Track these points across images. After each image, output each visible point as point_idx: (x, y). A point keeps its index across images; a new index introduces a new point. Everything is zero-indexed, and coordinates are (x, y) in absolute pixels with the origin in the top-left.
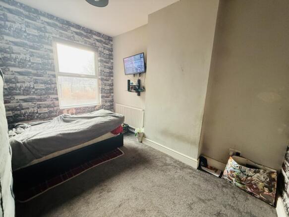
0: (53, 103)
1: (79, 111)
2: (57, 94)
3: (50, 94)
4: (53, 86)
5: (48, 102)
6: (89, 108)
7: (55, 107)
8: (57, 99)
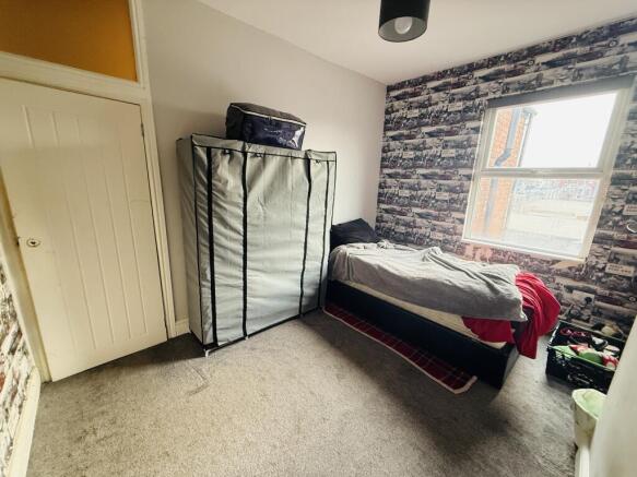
0: (454, 228)
1: (502, 257)
2: (464, 212)
3: (454, 210)
4: (462, 195)
5: (447, 224)
6: (532, 259)
7: (456, 234)
8: (462, 221)
